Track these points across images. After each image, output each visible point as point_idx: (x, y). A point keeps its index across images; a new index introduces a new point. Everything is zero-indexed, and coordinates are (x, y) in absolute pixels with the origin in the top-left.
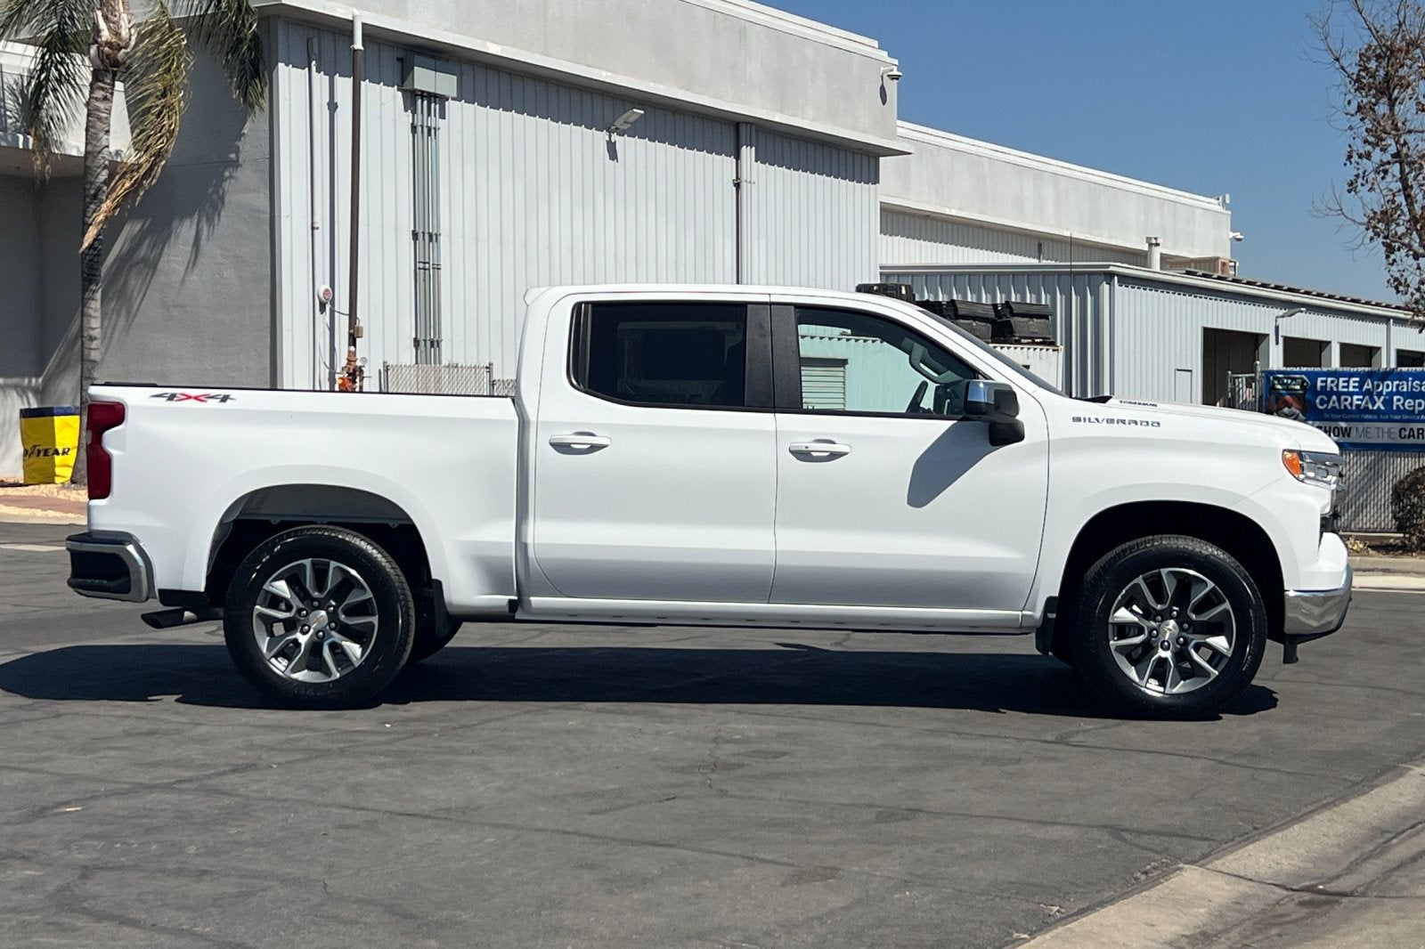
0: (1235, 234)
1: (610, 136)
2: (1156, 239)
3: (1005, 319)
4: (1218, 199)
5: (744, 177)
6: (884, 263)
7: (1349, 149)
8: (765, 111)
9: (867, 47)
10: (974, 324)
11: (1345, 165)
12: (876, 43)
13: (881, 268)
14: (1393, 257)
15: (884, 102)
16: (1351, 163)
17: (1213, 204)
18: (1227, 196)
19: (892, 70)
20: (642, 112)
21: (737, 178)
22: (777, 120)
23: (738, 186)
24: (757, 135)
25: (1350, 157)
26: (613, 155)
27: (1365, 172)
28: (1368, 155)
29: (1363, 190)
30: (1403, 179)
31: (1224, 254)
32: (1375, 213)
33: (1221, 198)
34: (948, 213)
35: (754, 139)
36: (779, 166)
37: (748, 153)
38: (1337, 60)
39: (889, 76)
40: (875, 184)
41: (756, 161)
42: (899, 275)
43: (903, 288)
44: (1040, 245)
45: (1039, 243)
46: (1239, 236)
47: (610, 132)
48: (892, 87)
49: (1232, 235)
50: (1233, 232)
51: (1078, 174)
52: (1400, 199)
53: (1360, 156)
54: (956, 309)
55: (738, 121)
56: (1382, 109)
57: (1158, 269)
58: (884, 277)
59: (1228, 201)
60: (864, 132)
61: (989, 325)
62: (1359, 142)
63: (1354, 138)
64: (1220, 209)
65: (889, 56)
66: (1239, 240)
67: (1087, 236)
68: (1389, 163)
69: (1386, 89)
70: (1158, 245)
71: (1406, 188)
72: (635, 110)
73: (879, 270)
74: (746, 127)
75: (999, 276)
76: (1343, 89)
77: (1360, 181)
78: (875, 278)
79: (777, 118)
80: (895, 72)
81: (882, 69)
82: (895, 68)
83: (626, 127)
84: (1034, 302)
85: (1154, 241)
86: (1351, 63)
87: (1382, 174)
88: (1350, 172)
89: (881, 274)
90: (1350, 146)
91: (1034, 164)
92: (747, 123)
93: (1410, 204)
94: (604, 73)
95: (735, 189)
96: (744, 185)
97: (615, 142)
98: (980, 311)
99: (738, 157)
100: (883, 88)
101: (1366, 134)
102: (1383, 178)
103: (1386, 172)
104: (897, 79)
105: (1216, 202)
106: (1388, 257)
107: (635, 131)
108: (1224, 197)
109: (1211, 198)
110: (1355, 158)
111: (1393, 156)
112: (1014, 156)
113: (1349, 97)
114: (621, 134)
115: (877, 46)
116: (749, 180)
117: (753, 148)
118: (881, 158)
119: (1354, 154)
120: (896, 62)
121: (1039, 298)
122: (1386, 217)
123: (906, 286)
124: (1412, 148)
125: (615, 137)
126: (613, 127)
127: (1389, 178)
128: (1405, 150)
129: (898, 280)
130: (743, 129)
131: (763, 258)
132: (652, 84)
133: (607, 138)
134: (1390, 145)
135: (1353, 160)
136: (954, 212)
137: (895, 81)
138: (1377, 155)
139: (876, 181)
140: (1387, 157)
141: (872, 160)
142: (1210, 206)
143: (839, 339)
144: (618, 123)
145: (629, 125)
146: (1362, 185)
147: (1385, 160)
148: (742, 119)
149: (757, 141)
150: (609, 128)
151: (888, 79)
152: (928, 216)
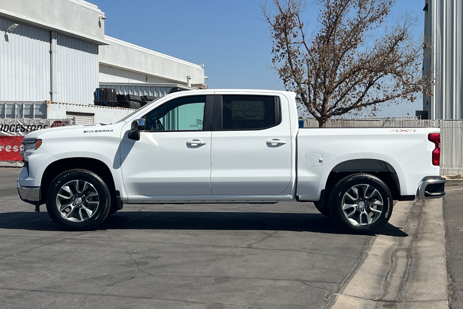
0: (206, 77)
1: (6, 33)
2: (190, 77)
3: (144, 101)
4: (200, 65)
5: (53, 50)
6: (100, 81)
7: (273, 48)
8: (60, 27)
9: (94, 7)
10: (135, 103)
11: (272, 53)
12: (97, 7)
13: (99, 83)
14: (286, 83)
15: (100, 27)
16: (273, 53)
17: (198, 67)
18: (203, 65)
19: (103, 16)
20: (18, 25)
21: (51, 50)
22: (64, 30)
23: (51, 53)
24: (57, 35)
25: (273, 51)
26: (7, 39)
27: (277, 56)
28: (278, 51)
29: (277, 62)
30: (289, 59)
31: (203, 83)
32: (281, 69)
33: (201, 65)
34: (118, 66)
35: (56, 38)
36: (65, 46)
37: (54, 41)
38: (268, 19)
39: (102, 18)
40: (97, 54)
41: (57, 44)
42: (111, 86)
43: (112, 90)
44: (147, 78)
45: (147, 77)
46: (207, 77)
47: (6, 31)
48: (102, 22)
49: (205, 77)
50: (205, 76)
51: (158, 55)
52: (288, 65)
53: (276, 51)
54: (129, 98)
55: (51, 30)
56: (283, 35)
57: (190, 87)
58: (101, 86)
59: (203, 66)
60: (94, 36)
61: (140, 103)
62: (275, 46)
63: (274, 45)
64: (201, 68)
65: (101, 11)
66: (207, 79)
67: (162, 75)
68: (285, 53)
69: (285, 29)
70: (190, 79)
71: (290, 62)
72: (15, 24)
73: (99, 84)
74: (54, 33)
75: (140, 87)
76: (270, 29)
77: (276, 58)
78: (98, 86)
79: (65, 30)
80: (104, 17)
81: (99, 15)
82: (104, 15)
83: (11, 30)
84: (152, 96)
85: (189, 78)
86: (273, 21)
87: (282, 57)
88: (273, 56)
89: (100, 85)
90: (273, 47)
91: (145, 51)
92: (54, 31)
93: (292, 67)
94: (4, 11)
95: (50, 54)
96: (53, 53)
97: (7, 35)
98: (137, 98)
99: (51, 42)
100: (99, 22)
101: (278, 44)
102: (283, 58)
103: (284, 56)
104: (105, 19)
105: (200, 66)
106: (284, 83)
107: (14, 31)
108: (202, 65)
109: (198, 65)
110: (275, 51)
111: (286, 51)
112: (138, 48)
113: (272, 31)
114: (10, 32)
115: (97, 8)
116: (55, 51)
117: (56, 40)
118: (99, 46)
119: (274, 50)
120: (104, 13)
121: (154, 95)
122: (284, 70)
123: (113, 89)
124: (292, 48)
125: (7, 33)
126: (7, 30)
127: (285, 58)
128: (290, 49)
129: (110, 87)
130: (53, 33)
131: (60, 77)
132: (21, 15)
133: (5, 34)
134: (285, 47)
135: (274, 52)
136: (119, 66)
137: (104, 20)
138: (281, 51)
139: (98, 53)
140: (284, 52)
141: (96, 46)
142: (198, 68)
143: (89, 106)
144: (9, 28)
145: (13, 30)
146: (277, 60)
147: (283, 52)
148: (53, 29)
149: (57, 38)
150: (6, 30)
151: (102, 19)
152: (111, 66)
